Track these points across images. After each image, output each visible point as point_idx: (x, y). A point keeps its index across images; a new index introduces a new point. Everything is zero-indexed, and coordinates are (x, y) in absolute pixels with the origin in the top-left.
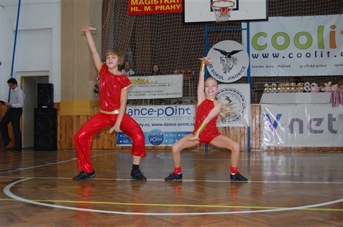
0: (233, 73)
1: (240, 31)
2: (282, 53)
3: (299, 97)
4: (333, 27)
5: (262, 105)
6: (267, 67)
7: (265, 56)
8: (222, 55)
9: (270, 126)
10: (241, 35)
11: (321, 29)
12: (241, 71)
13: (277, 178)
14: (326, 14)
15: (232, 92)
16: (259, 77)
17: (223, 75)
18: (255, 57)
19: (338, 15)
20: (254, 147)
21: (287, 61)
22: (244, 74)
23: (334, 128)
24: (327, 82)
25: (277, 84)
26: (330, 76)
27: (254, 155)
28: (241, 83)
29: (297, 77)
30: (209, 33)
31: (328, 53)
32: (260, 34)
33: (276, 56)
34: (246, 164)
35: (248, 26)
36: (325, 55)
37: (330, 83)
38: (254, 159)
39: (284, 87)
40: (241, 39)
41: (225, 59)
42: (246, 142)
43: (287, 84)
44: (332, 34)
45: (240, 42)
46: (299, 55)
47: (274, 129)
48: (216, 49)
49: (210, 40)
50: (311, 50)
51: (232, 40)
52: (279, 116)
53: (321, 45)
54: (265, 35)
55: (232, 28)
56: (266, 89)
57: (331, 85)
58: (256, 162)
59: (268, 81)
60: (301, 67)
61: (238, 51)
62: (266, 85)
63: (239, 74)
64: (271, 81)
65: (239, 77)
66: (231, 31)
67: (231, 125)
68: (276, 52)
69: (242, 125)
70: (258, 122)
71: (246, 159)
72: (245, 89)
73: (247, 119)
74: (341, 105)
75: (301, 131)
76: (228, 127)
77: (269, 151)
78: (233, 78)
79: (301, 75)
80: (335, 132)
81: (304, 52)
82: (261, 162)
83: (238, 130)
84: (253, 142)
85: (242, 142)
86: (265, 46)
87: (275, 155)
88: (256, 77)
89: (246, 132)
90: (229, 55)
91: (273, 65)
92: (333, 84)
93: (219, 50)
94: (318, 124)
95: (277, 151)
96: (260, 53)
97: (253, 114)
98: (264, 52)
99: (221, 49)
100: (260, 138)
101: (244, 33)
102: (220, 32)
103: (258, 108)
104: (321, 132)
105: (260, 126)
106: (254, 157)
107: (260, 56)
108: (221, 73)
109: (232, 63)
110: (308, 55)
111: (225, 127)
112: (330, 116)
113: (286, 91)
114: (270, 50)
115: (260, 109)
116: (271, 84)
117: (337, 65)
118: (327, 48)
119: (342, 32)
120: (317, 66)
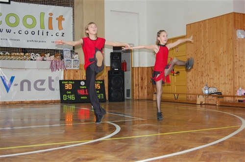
2: (14, 30)
3: (28, 63)
4: (51, 14)
6: (2, 39)
11: (42, 14)
14: (46, 4)
19: (54, 7)
21: (17, 36)
23: (53, 87)
24: (46, 53)
25: (10, 53)
26: (49, 50)
29: (25, 49)
31: (47, 32)
33: (8, 31)
36: (45, 34)
37: (49, 54)
39: (16, 56)
43: (18, 54)
44: (50, 19)
46: (27, 33)
50: (36, 30)
53: (42, 27)
54: (1, 14)
57: (50, 56)
60: (28, 41)
62: (1, 53)
64: (4, 51)
68: (9, 28)
74: (57, 70)
75: (29, 89)
79: (28, 48)
80: (53, 90)
81: (30, 31)
86: (1, 23)
91: (7, 38)
94: (42, 84)
95: (11, 105)
104: (44, 89)
110: (33, 33)
112: (50, 78)
113: (18, 59)
114: (4, 26)
116: (5, 53)
117: (53, 42)
118: (47, 29)
119: (57, 19)
120: (39, 42)
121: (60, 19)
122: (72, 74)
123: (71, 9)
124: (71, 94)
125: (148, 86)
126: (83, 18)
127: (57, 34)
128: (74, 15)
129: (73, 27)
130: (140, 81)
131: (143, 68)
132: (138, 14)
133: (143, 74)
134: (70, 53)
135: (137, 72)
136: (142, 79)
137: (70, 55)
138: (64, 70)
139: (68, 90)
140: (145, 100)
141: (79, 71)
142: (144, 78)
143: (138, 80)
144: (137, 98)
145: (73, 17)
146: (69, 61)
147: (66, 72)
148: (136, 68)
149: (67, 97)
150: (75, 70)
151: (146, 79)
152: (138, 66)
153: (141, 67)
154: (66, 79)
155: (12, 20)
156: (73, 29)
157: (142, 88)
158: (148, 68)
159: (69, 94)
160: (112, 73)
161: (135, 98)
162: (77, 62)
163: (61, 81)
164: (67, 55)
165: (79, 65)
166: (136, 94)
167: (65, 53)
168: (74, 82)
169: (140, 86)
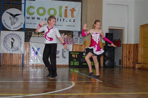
0: (16, 25)
1: (21, 4)
2: (42, 17)
4: (67, 7)
5: (30, 43)
6: (34, 24)
7: (33, 18)
8: (10, 16)
9: (34, 54)
10: (21, 6)
11: (61, 7)
12: (21, 25)
13: (36, 80)
14: (64, 1)
15: (15, 35)
16: (30, 29)
17: (11, 26)
18: (28, 18)
19: (69, 2)
20: (25, 64)
22: (22, 26)
23: (65, 56)
24: (62, 34)
26: (64, 31)
27: (25, 68)
28: (20, 31)
30: (4, 3)
31: (64, 19)
32: (31, 7)
33: (38, 19)
34: (21, 73)
35: (25, 2)
36: (62, 20)
37: (64, 34)
38: (25, 70)
39: (42, 35)
40: (21, 8)
41: (12, 18)
42: (22, 62)
44: (66, 11)
45: (21, 10)
47: (36, 55)
48: (8, 13)
49: (5, 7)
51: (16, 8)
52: (38, 49)
53: (60, 15)
54: (34, 8)
55: (16, 2)
56: (33, 35)
57: (64, 35)
58: (26, 72)
59: (34, 31)
61: (19, 15)
62: (33, 33)
63: (19, 26)
65: (19, 28)
66: (16, 4)
67: (14, 53)
68: (39, 16)
69: (20, 53)
70: (28, 51)
71: (21, 70)
72: (22, 34)
73: (22, 50)
74: (68, 45)
76: (12, 54)
77: (33, 66)
78: (16, 28)
80: (65, 58)
82: (29, 72)
83: (18, 55)
84: (25, 62)
85: (20, 62)
86: (33, 13)
87: (36, 68)
88: (28, 29)
89: (22, 56)
90: (14, 16)
91: (37, 23)
92: (65, 34)
93: (9, 13)
95: (37, 66)
96: (31, 16)
97: (26, 48)
98: (33, 16)
99: (10, 13)
100: (29, 59)
101: (23, 6)
102: (10, 3)
103: (28, 44)
105: (29, 54)
106: (25, 69)
107: (31, 18)
108: (9, 25)
109: (16, 21)
111: (11, 54)
112: (63, 50)
113: (43, 36)
114: (36, 15)
115: (29, 45)
116: (35, 33)
117: (67, 26)
118: (63, 17)
119: (70, 10)
120: (58, 25)
121: (73, 10)
122: (78, 48)
123: (80, 3)
124: (76, 61)
125: (133, 57)
126: (87, 10)
127: (70, 21)
128: (82, 7)
129: (81, 16)
130: (127, 54)
131: (130, 44)
132: (128, 6)
133: (130, 49)
134: (78, 33)
135: (126, 47)
136: (129, 53)
137: (78, 34)
138: (73, 45)
139: (75, 58)
140: (131, 68)
141: (83, 46)
142: (131, 52)
143: (127, 53)
144: (125, 66)
145: (82, 9)
146: (77, 39)
147: (74, 46)
148: (125, 44)
149: (73, 63)
150: (80, 45)
151: (132, 52)
152: (126, 43)
153: (129, 44)
154: (74, 51)
155: (41, 11)
156: (81, 17)
157: (129, 59)
158: (134, 44)
159: (75, 61)
160: (105, 48)
161: (124, 66)
162: (82, 39)
163: (70, 52)
164: (76, 35)
165: (83, 42)
166: (125, 63)
167: (74, 33)
168: (78, 53)
169: (127, 57)
